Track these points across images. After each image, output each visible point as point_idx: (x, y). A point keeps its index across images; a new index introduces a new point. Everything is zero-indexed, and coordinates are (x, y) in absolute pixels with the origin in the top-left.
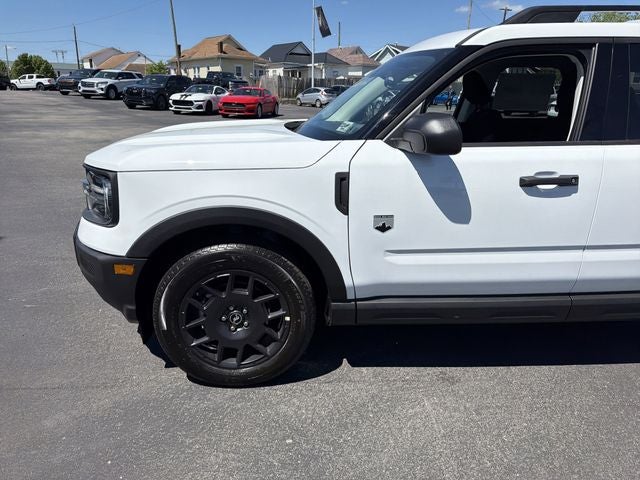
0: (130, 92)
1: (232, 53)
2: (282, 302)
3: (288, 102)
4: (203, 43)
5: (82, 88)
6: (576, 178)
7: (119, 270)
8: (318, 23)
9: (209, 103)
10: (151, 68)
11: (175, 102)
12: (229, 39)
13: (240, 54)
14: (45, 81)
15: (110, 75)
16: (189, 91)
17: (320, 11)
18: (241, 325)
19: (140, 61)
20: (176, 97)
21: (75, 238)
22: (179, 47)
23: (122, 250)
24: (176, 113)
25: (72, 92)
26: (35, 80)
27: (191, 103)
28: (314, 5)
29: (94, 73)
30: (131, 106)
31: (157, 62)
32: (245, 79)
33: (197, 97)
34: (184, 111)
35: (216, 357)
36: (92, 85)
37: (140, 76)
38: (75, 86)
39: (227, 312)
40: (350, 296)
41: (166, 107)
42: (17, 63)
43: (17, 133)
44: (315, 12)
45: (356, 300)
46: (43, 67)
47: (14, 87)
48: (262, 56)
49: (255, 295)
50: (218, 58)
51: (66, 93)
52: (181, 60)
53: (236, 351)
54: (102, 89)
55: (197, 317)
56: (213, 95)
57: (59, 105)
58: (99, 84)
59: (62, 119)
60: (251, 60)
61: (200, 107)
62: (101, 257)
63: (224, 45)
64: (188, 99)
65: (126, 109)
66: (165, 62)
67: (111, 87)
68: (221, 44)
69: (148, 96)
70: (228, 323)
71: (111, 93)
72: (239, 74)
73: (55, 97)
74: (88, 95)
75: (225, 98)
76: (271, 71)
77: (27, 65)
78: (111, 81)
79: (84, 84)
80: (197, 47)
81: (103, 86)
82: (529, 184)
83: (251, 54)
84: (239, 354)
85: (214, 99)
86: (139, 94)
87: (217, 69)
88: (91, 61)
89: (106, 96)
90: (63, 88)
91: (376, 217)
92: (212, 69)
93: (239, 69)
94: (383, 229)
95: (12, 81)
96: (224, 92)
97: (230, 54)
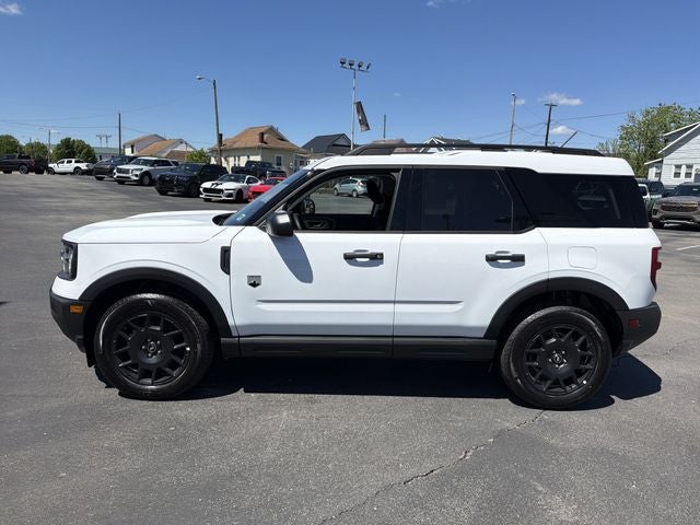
0: (162, 178)
1: (272, 142)
2: (185, 336)
3: (326, 192)
4: (246, 131)
5: (117, 174)
6: (382, 255)
7: (74, 309)
8: (357, 118)
9: (240, 192)
10: (192, 155)
11: (206, 190)
12: (272, 130)
13: (281, 145)
14: (83, 166)
15: (146, 163)
16: (221, 180)
17: (359, 107)
18: (155, 354)
19: (182, 148)
20: (207, 185)
21: (51, 290)
22: (220, 136)
23: (76, 295)
24: (206, 200)
25: (107, 178)
26: (74, 165)
27: (221, 191)
28: (354, 100)
29: (130, 160)
30: (163, 193)
31: (198, 149)
32: (283, 169)
33: (229, 186)
34: (214, 199)
35: (137, 376)
36: (127, 171)
37: (176, 163)
38: (110, 172)
39: (146, 343)
40: (234, 333)
41: (197, 195)
42: (58, 147)
43: (43, 217)
44: (354, 107)
45: (239, 337)
46: (85, 151)
47: (51, 171)
48: (304, 147)
49: (165, 330)
50: (259, 148)
51: (101, 179)
52: (222, 149)
53: (151, 372)
54: (136, 176)
55: (125, 345)
56: (245, 184)
57: (92, 191)
58: (134, 170)
59: (90, 204)
60: (292, 150)
61: (230, 195)
62: (62, 300)
63: (265, 136)
64: (219, 187)
65: (158, 195)
66: (206, 150)
67: (147, 173)
68: (262, 134)
69: (179, 184)
70: (146, 351)
71: (145, 180)
72: (279, 164)
73: (90, 182)
74: (121, 181)
75: (257, 187)
76: (312, 161)
77: (69, 149)
78: (145, 168)
79: (120, 171)
80: (239, 136)
81: (138, 173)
82: (350, 258)
83: (293, 145)
84: (153, 374)
85: (244, 187)
86: (171, 181)
87: (257, 158)
88: (132, 147)
89: (140, 183)
90: (99, 173)
91: (249, 277)
92: (252, 158)
93: (279, 159)
94: (254, 285)
95: (50, 165)
96: (256, 182)
97: (271, 145)
